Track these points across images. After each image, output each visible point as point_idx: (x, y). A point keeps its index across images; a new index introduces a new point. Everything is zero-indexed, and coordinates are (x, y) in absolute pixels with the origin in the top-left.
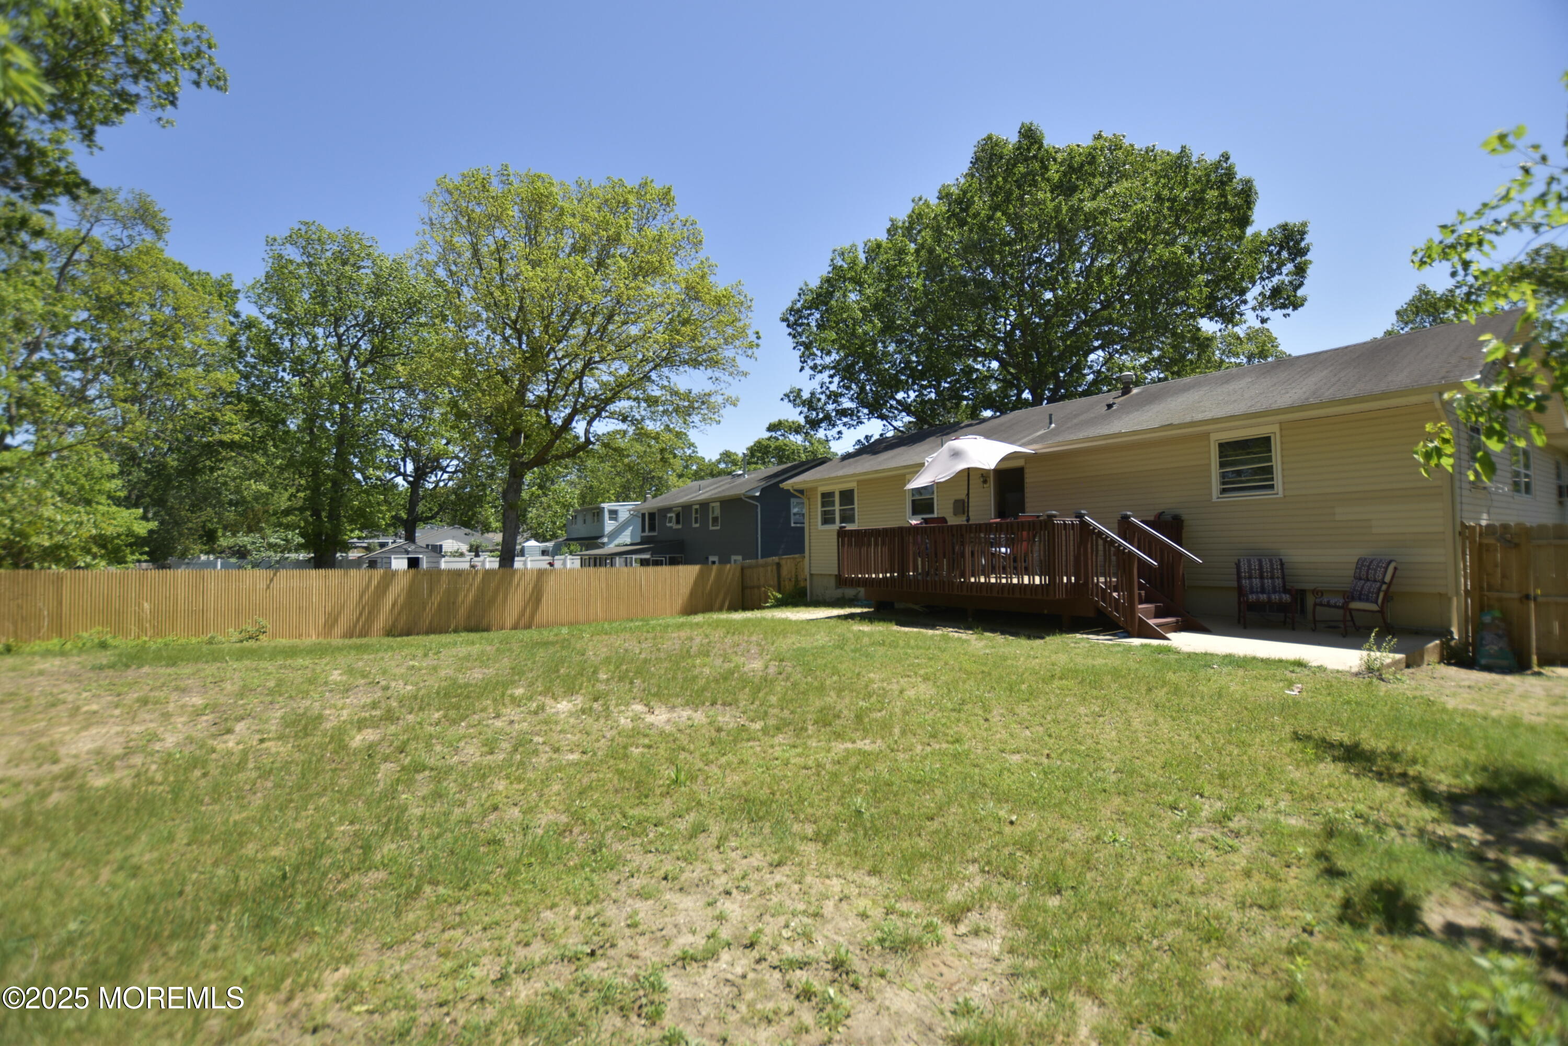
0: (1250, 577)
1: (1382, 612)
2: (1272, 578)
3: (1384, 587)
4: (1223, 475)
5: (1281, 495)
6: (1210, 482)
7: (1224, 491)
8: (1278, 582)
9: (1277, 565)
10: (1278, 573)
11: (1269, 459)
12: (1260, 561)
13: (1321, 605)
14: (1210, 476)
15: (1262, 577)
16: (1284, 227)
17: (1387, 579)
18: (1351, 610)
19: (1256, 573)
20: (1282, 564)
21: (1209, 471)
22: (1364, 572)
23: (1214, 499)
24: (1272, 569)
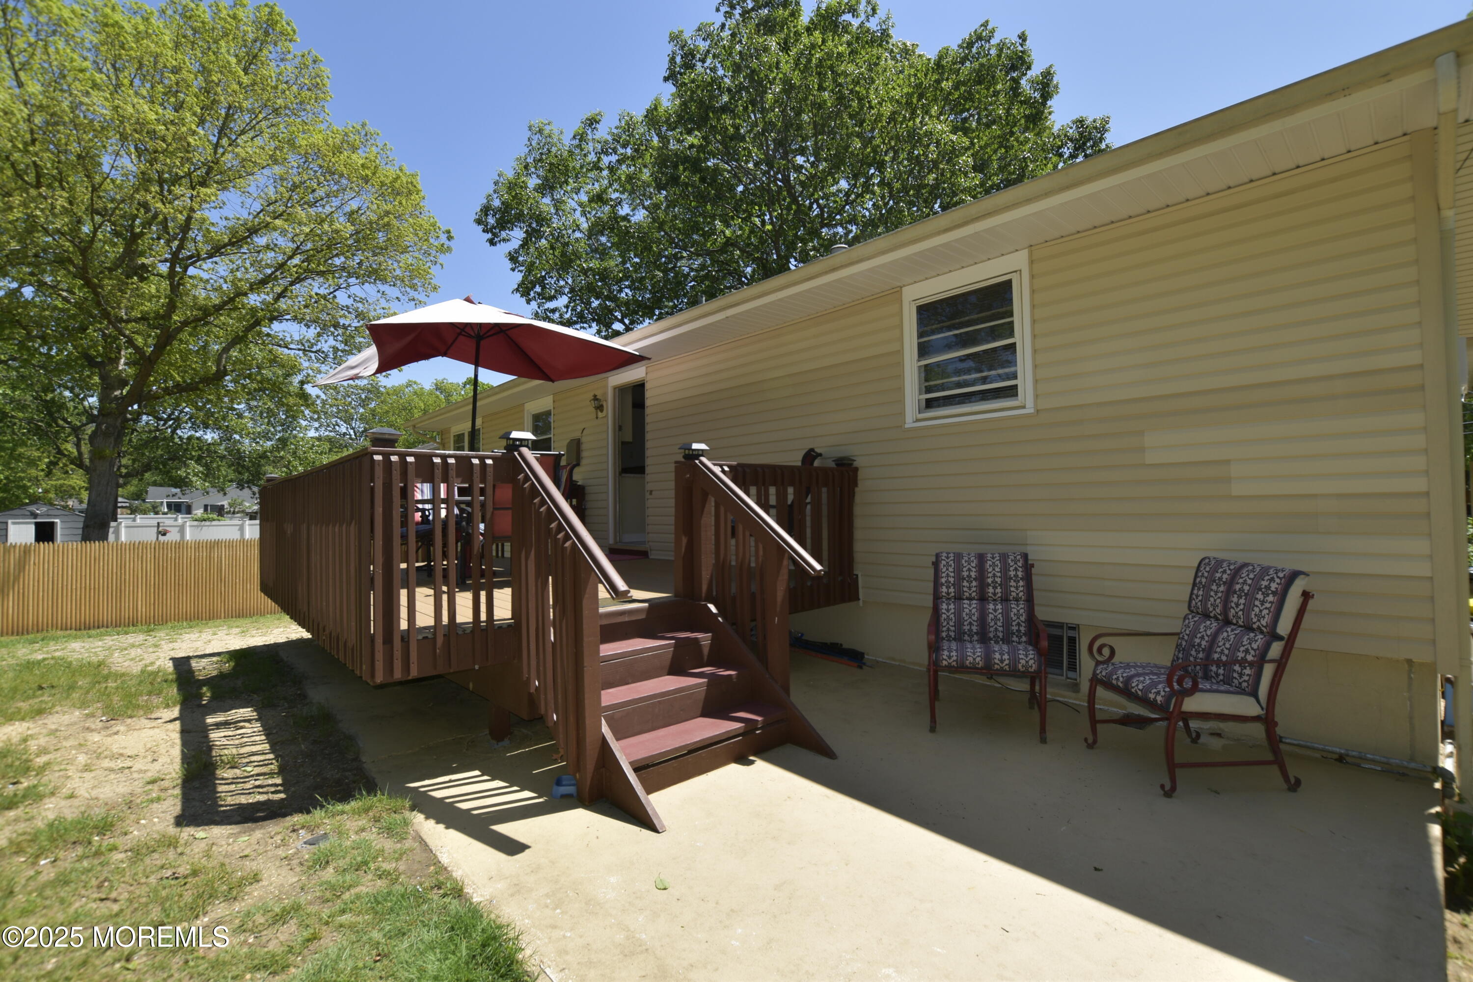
0: (959, 598)
1: (1268, 720)
2: (1005, 599)
3: (1276, 649)
4: (928, 372)
5: (1030, 410)
6: (901, 389)
7: (930, 404)
8: (1018, 610)
9: (1016, 571)
10: (1017, 589)
11: (1009, 330)
12: (981, 558)
13: (1108, 685)
14: (901, 377)
15: (983, 598)
16: (1080, 122)
17: (1284, 627)
18: (1187, 717)
19: (970, 588)
20: (1028, 568)
21: (900, 365)
22: (1215, 603)
23: (909, 423)
24: (1006, 578)
